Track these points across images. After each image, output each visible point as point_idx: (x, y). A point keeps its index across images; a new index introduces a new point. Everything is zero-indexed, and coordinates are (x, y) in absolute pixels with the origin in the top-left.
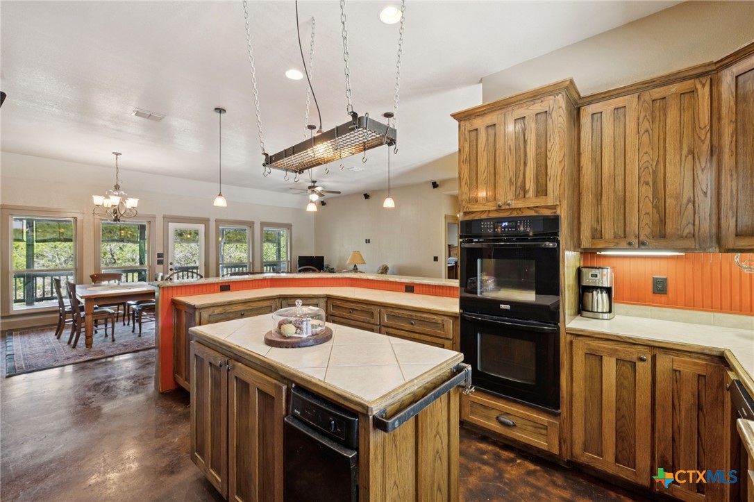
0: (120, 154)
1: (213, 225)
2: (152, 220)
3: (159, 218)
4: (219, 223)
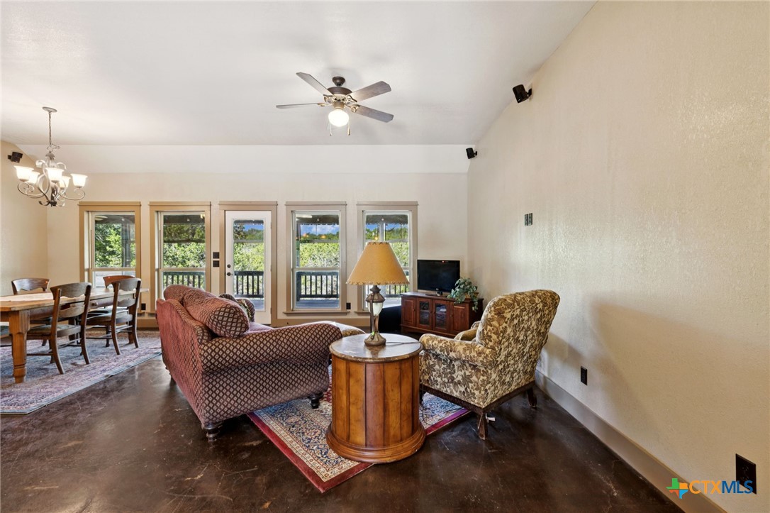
0: (56, 111)
1: (282, 211)
2: (207, 209)
3: (215, 206)
4: (292, 207)
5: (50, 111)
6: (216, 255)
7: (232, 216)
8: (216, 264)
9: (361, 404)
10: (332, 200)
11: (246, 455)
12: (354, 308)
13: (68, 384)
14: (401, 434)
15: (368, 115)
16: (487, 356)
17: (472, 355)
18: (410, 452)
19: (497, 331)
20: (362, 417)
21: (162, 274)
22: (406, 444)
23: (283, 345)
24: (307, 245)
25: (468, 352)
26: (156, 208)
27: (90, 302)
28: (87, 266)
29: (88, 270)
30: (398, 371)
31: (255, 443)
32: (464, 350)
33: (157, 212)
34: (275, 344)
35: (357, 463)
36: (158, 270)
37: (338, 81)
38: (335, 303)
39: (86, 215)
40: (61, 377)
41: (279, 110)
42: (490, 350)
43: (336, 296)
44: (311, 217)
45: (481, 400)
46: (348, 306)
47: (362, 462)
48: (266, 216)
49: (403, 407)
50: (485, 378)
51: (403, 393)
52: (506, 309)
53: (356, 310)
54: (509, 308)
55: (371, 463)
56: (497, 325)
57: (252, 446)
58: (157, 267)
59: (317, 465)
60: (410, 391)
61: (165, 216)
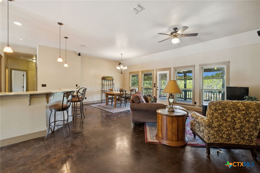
1: (172, 70)
2: (152, 71)
3: (154, 70)
4: (175, 69)
5: (122, 54)
6: (155, 84)
7: (159, 73)
8: (155, 87)
9: (161, 126)
10: (189, 65)
11: (138, 131)
12: (198, 104)
13: (121, 110)
14: (172, 139)
15: (187, 36)
16: (206, 122)
17: (202, 121)
18: (175, 145)
19: (209, 113)
20: (161, 130)
21: (143, 89)
22: (174, 143)
23: (148, 107)
24: (189, 81)
25: (201, 120)
26: (142, 72)
27: (126, 94)
28: (130, 86)
29: (130, 87)
30: (171, 119)
31: (141, 130)
32: (200, 119)
33: (142, 73)
34: (146, 106)
35: (158, 142)
36: (142, 88)
37: (175, 29)
38: (190, 102)
39: (130, 75)
40: (121, 108)
41: (159, 43)
42: (208, 120)
43: (191, 99)
44: (188, 71)
45: (207, 139)
46: (195, 103)
47: (160, 142)
48: (167, 72)
49: (173, 131)
50: (208, 131)
51: (173, 126)
52: (212, 105)
53: (199, 105)
54: (213, 105)
55: (162, 143)
56: (209, 111)
57: (140, 130)
58: (142, 87)
59: (149, 138)
60: (176, 127)
61: (144, 74)
